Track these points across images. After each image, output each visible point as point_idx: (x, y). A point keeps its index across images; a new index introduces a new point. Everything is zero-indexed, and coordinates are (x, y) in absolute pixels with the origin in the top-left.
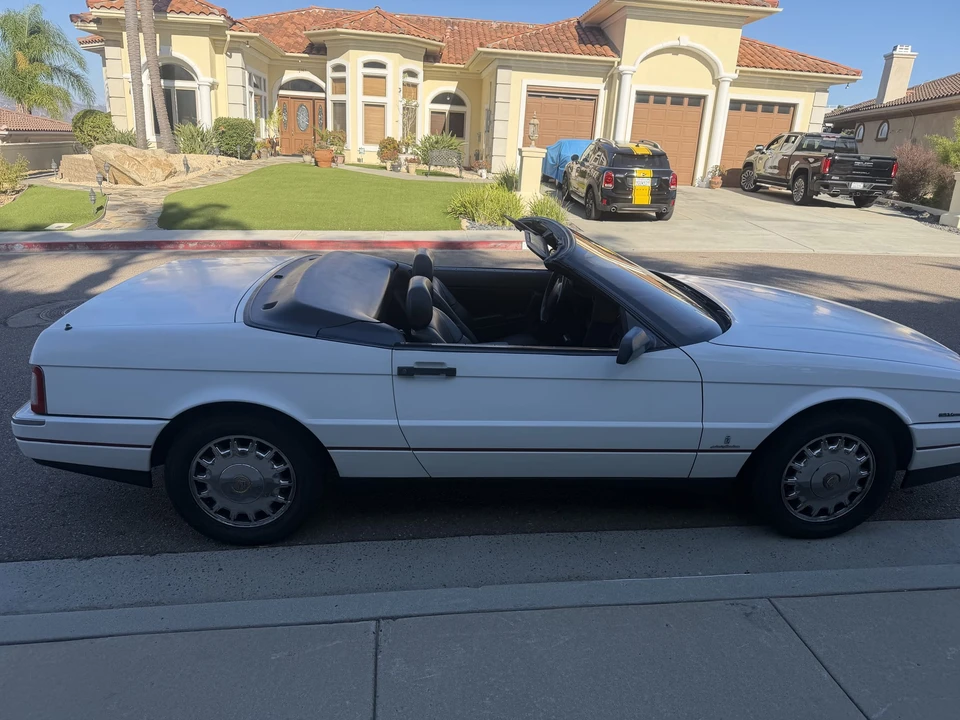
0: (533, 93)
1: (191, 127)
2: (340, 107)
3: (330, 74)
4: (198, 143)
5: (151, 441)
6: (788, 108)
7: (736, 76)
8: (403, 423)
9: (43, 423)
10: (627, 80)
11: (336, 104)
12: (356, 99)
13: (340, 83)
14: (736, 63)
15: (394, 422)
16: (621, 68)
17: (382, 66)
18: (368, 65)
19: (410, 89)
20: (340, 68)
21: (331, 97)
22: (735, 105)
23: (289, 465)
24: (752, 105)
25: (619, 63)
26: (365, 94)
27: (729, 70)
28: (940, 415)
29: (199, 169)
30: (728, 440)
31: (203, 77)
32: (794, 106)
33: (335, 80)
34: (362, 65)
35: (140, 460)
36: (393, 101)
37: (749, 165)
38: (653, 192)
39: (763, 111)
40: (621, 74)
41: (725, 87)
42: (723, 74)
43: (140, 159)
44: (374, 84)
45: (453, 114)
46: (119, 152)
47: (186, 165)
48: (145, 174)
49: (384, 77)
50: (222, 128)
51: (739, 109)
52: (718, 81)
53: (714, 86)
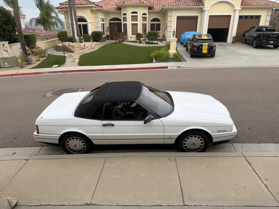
0: (179, 18)
1: (86, 35)
2: (125, 25)
3: (122, 16)
4: (87, 40)
5: (58, 138)
6: (258, 17)
7: (241, 9)
8: (105, 135)
9: (39, 135)
10: (206, 13)
11: (124, 24)
12: (129, 23)
13: (125, 19)
14: (240, 4)
15: (103, 135)
16: (204, 9)
17: (136, 13)
18: (132, 13)
19: (144, 19)
20: (125, 14)
21: (123, 22)
22: (241, 17)
23: (85, 144)
24: (246, 17)
25: (204, 8)
26: (132, 21)
27: (238, 7)
29: (88, 47)
30: (170, 137)
31: (89, 21)
32: (260, 16)
33: (123, 17)
34: (131, 13)
36: (140, 22)
37: (244, 35)
38: (208, 50)
39: (250, 18)
40: (204, 11)
41: (237, 12)
42: (236, 8)
43: (73, 46)
44: (135, 18)
45: (157, 24)
46: (69, 45)
47: (85, 46)
48: (75, 50)
49: (137, 16)
50: (94, 34)
51: (242, 18)
52: (235, 11)
53: (233, 12)
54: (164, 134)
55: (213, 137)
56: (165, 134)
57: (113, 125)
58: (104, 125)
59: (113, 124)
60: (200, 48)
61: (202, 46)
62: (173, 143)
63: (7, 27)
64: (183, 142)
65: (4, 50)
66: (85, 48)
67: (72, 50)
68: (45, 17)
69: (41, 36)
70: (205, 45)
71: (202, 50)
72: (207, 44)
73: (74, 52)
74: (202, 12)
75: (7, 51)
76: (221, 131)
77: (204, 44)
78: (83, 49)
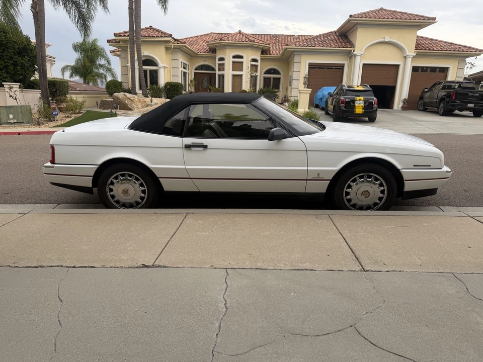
0: (312, 67)
1: (155, 86)
2: (222, 77)
3: (217, 62)
4: (156, 93)
5: (92, 175)
6: (445, 70)
7: (415, 54)
8: (187, 167)
9: (54, 167)
10: (358, 59)
11: (219, 76)
12: (229, 73)
13: (222, 67)
14: (414, 48)
15: (184, 167)
16: (355, 53)
17: (241, 57)
18: (234, 57)
19: (254, 68)
20: (222, 59)
21: (217, 72)
22: (415, 69)
23: (146, 188)
24: (424, 69)
25: (354, 51)
26: (233, 70)
27: (411, 52)
28: (414, 166)
29: (158, 104)
30: (318, 174)
31: (161, 64)
32: (448, 68)
33: (219, 64)
34: (232, 57)
35: (88, 182)
36: (246, 74)
37: (421, 98)
38: (365, 107)
39: (431, 71)
40: (355, 56)
41: (409, 60)
42: (408, 53)
43: (132, 99)
44: (237, 66)
45: (274, 79)
46: (124, 96)
47: (151, 102)
48: (134, 105)
49: (242, 62)
50: (168, 87)
51: (417, 71)
52: (405, 57)
53: (403, 59)
54: (306, 168)
55: (405, 178)
56: (309, 168)
57: (205, 147)
58: (188, 147)
59: (205, 144)
60: (351, 104)
61: (354, 101)
62: (324, 191)
63: (20, 60)
64: (345, 190)
65: (11, 96)
66: (151, 105)
67: (129, 106)
68: (88, 64)
69: (78, 89)
70: (360, 99)
71: (353, 107)
72: (362, 98)
73: (133, 109)
74: (351, 57)
75: (16, 99)
76: (420, 166)
77: (358, 98)
78: (147, 106)
